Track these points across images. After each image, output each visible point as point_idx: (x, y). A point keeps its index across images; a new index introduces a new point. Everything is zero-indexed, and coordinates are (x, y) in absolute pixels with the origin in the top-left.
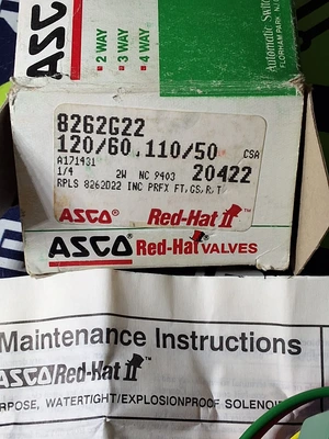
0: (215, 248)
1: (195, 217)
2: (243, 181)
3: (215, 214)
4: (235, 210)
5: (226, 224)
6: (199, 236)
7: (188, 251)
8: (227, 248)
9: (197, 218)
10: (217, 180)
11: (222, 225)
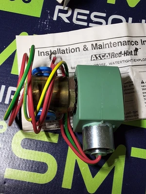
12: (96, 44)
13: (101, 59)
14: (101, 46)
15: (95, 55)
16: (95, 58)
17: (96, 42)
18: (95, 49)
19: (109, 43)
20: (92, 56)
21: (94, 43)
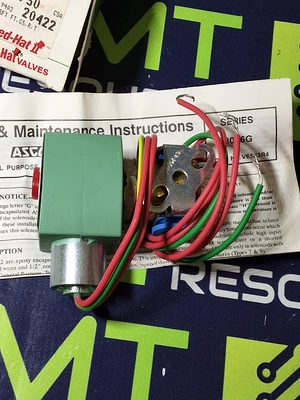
0: (24, 64)
1: (18, 39)
2: (50, 28)
3: (30, 43)
4: (41, 45)
5: (34, 51)
6: (17, 52)
7: (9, 59)
8: (31, 66)
9: (19, 40)
10: (36, 22)
11: (32, 51)
12: (24, 127)
13: (31, 156)
14: (33, 132)
15: (20, 148)
16: (20, 154)
17: (24, 123)
18: (20, 136)
19: (48, 128)
20: (14, 148)
21: (20, 125)
